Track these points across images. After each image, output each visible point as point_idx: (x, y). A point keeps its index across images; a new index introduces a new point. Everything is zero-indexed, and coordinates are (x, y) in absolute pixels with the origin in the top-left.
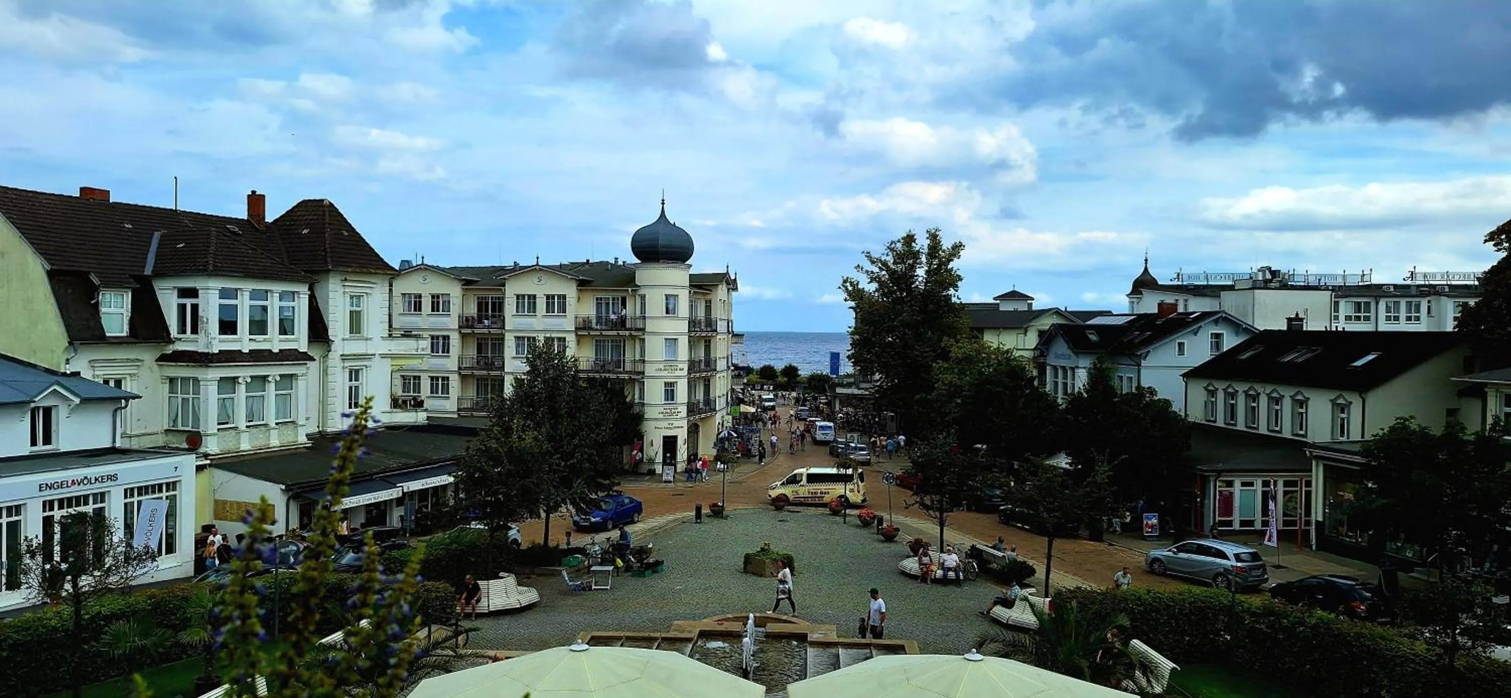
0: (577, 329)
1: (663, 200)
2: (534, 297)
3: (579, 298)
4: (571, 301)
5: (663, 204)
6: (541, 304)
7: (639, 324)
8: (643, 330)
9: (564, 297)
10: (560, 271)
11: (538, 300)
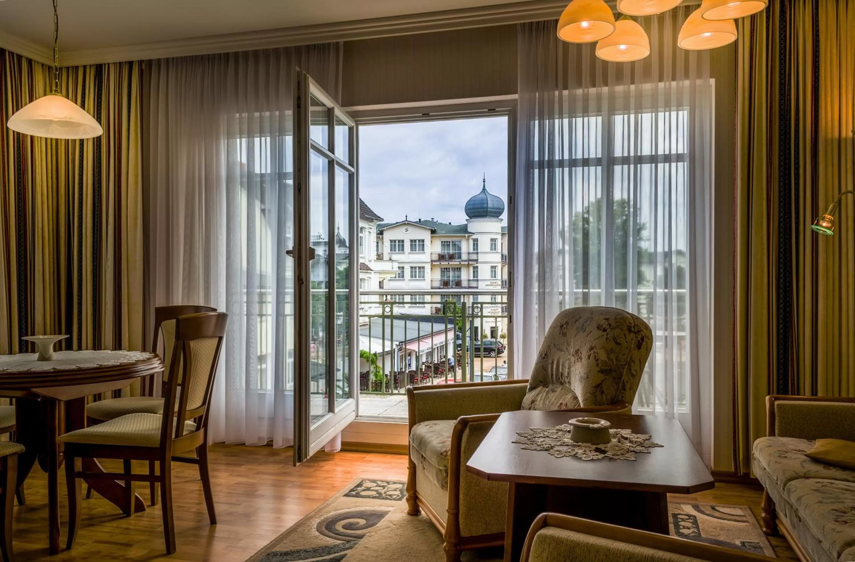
0: (432, 261)
1: (484, 179)
2: (403, 241)
3: (431, 241)
4: (427, 243)
5: (484, 182)
6: (407, 245)
7: (474, 257)
8: (477, 260)
9: (423, 241)
10: (420, 224)
11: (405, 243)
